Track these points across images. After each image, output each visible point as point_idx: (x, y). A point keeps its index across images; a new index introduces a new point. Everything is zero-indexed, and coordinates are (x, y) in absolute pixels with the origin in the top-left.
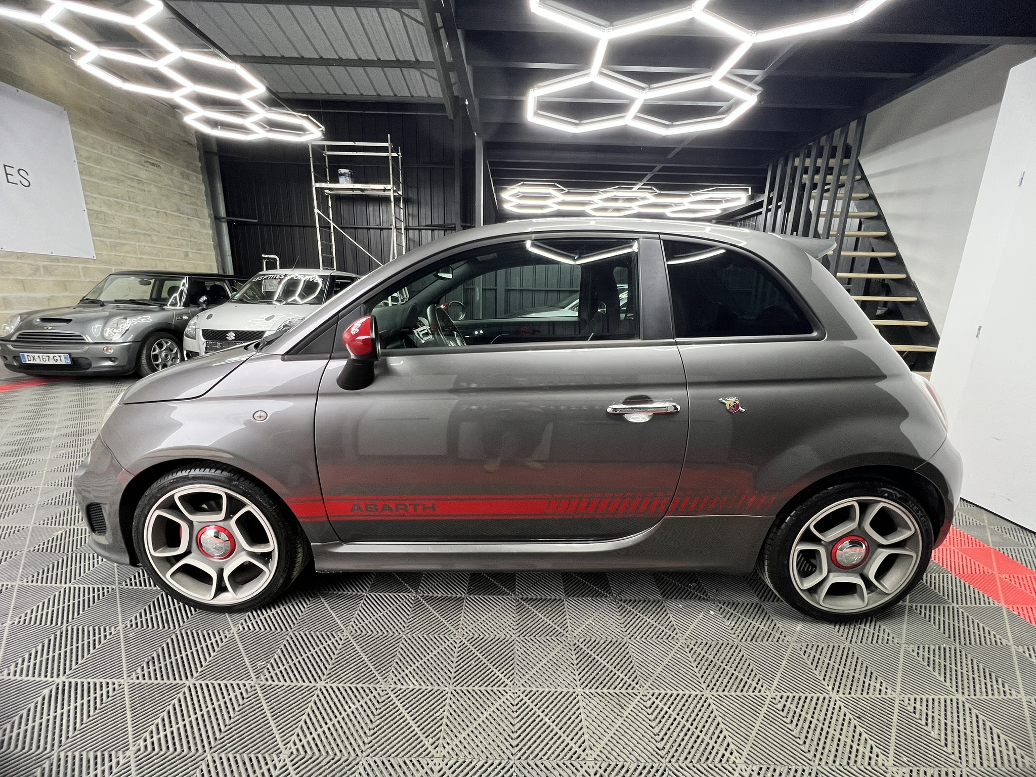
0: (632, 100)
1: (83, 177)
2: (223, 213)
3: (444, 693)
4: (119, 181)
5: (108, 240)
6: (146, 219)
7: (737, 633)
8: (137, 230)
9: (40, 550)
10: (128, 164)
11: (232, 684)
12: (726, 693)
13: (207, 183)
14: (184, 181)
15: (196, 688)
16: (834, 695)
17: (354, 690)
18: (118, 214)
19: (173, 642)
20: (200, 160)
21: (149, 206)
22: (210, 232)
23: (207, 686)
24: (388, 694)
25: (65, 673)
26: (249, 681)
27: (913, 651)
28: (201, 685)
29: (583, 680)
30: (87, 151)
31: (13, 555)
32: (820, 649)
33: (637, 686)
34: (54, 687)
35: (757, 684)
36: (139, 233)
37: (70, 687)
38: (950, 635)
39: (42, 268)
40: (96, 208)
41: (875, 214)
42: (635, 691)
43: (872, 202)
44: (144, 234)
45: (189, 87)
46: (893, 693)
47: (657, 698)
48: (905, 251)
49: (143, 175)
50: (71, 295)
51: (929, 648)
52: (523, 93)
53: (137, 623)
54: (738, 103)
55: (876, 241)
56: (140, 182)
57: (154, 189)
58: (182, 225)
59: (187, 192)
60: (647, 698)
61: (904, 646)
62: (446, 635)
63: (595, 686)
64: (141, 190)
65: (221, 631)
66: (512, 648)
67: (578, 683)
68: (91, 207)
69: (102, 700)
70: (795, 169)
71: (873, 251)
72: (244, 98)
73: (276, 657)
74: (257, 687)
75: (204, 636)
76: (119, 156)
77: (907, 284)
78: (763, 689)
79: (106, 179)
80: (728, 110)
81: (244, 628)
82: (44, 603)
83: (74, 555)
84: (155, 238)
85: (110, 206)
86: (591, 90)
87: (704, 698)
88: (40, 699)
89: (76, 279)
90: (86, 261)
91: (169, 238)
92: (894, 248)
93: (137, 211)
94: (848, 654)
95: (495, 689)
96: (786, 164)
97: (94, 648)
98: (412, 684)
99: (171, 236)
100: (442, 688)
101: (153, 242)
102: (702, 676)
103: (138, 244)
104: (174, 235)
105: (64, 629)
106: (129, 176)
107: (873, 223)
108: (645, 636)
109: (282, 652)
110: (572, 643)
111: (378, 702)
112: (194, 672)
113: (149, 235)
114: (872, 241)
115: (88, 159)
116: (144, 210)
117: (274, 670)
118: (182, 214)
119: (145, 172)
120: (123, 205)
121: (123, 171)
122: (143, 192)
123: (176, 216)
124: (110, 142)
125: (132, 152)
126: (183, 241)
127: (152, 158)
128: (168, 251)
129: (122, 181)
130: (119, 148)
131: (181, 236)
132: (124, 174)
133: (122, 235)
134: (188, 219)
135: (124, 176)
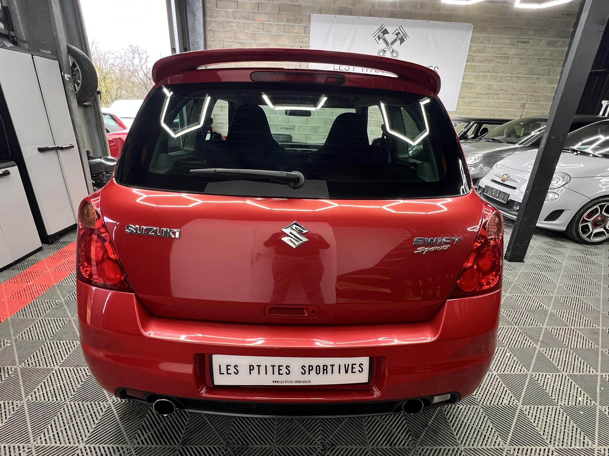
1: (468, 64)
5: (467, 100)
6: (500, 83)
8: (489, 92)
10: (502, 47)
14: (548, 48)
18: (481, 83)
20: (574, 26)
21: (506, 73)
30: (477, 46)
36: (490, 94)
40: (468, 81)
44: (494, 94)
49: (512, 52)
56: (507, 58)
57: (516, 61)
58: (529, 83)
64: (504, 64)
68: (464, 81)
76: (498, 44)
79: (482, 62)
84: (501, 96)
85: (477, 78)
91: (513, 94)
93: (495, 79)
99: (515, 93)
101: (499, 98)
103: (486, 101)
104: (519, 92)
106: (499, 56)
113: (497, 94)
115: (475, 52)
116: (501, 77)
118: (534, 75)
119: (514, 49)
120: (487, 76)
121: (496, 53)
122: (506, 65)
123: (527, 77)
124: (496, 36)
125: (509, 38)
126: (524, 96)
127: (525, 38)
128: (508, 104)
129: (493, 60)
130: (500, 38)
131: (525, 92)
132: (497, 55)
133: (478, 96)
134: (538, 78)
135: (496, 57)
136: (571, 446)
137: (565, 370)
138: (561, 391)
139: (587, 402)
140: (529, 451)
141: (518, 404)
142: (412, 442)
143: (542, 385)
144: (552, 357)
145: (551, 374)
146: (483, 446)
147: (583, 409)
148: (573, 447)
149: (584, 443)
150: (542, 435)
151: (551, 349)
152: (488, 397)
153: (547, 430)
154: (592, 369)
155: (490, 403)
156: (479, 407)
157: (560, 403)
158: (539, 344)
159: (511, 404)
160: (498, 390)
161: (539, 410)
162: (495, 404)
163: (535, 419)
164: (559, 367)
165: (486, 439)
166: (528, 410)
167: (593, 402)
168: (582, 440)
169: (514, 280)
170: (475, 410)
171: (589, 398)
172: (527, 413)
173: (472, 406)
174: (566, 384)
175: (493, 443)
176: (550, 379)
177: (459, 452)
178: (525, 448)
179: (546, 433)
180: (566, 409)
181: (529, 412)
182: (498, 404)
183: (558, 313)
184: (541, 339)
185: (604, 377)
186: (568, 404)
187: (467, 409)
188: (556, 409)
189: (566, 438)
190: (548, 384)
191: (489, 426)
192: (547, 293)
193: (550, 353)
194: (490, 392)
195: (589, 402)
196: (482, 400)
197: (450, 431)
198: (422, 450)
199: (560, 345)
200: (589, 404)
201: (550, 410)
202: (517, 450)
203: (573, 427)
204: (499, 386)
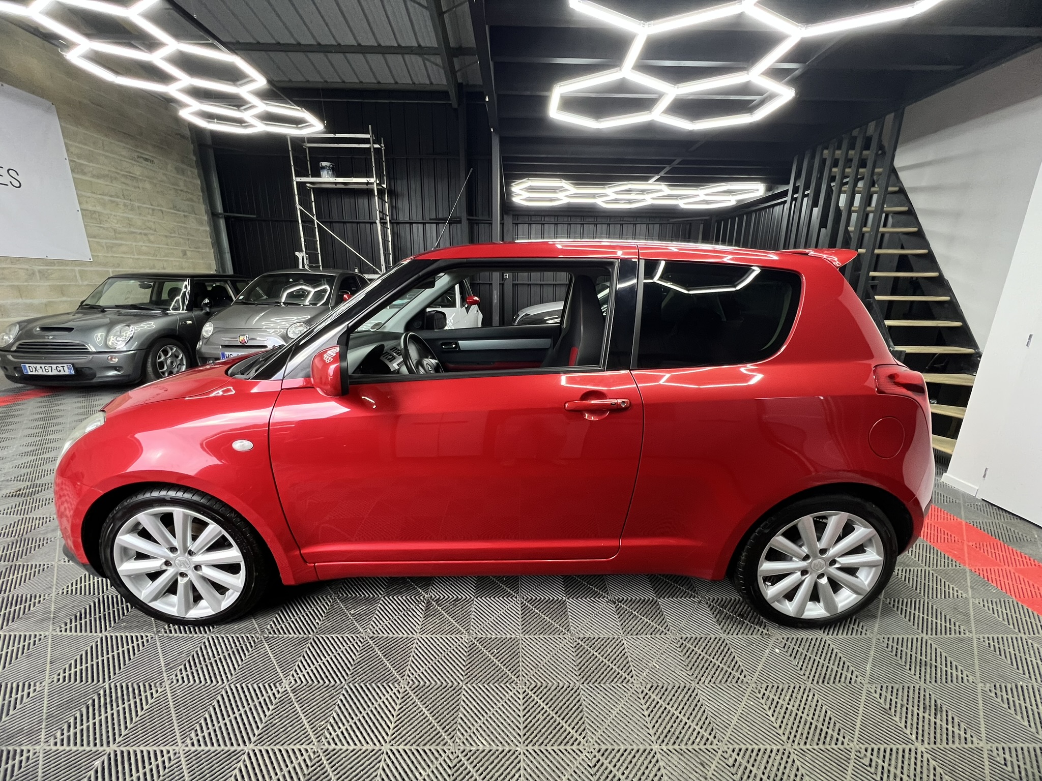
0: (661, 95)
1: (76, 176)
2: (220, 208)
3: (517, 753)
4: (113, 179)
5: (104, 241)
6: (141, 218)
7: (807, 674)
8: (133, 230)
9: (69, 592)
10: (121, 160)
11: (293, 750)
12: (808, 746)
13: (203, 178)
14: (179, 177)
15: (255, 754)
16: (918, 744)
17: (422, 752)
18: (113, 213)
19: (223, 699)
20: (195, 154)
22: (208, 229)
23: (267, 752)
24: (458, 757)
25: (115, 739)
26: (311, 746)
27: (990, 691)
28: (261, 751)
29: (658, 734)
30: (79, 148)
31: (42, 599)
32: (895, 691)
33: (715, 741)
34: (106, 758)
35: (839, 734)
36: (136, 233)
37: (123, 757)
38: (1024, 671)
39: (37, 274)
40: (90, 208)
41: (905, 209)
42: (715, 747)
43: (902, 197)
44: (141, 233)
45: (185, 80)
46: (979, 741)
47: (738, 754)
48: (938, 249)
50: (69, 299)
51: (1006, 687)
52: (549, 88)
53: (183, 678)
54: (771, 97)
55: (906, 236)
56: (133, 178)
57: (148, 186)
58: (178, 222)
59: (182, 188)
60: (728, 755)
61: (980, 685)
62: (507, 684)
63: (672, 741)
64: (135, 187)
65: (272, 684)
66: (578, 698)
67: (654, 739)
68: (85, 206)
69: (158, 772)
70: (823, 161)
71: (902, 248)
72: (243, 91)
73: (335, 715)
74: (320, 752)
75: (255, 690)
76: (112, 152)
77: (941, 284)
78: (846, 741)
79: (98, 177)
80: (762, 103)
81: (295, 680)
82: (82, 655)
83: (105, 597)
84: (152, 238)
85: (104, 205)
86: (622, 86)
87: (786, 753)
88: (92, 773)
89: (72, 283)
90: (82, 263)
91: (166, 236)
92: (926, 245)
93: (132, 210)
94: (924, 695)
95: (568, 748)
96: (813, 157)
97: (142, 709)
98: (483, 745)
100: (513, 748)
101: (150, 241)
102: (780, 727)
103: (134, 244)
105: (107, 687)
106: (122, 173)
107: (903, 218)
108: (713, 680)
109: (340, 708)
110: (640, 691)
111: (449, 766)
112: (251, 735)
114: (902, 237)
115: (79, 157)
117: (335, 731)
118: (179, 211)
119: (139, 168)
120: (117, 203)
121: (116, 168)
122: (137, 190)
123: (172, 213)
124: (102, 138)
125: (124, 147)
126: (180, 239)
127: (147, 154)
128: (166, 251)
130: (111, 143)
131: (179, 234)
132: (118, 171)
133: (118, 235)
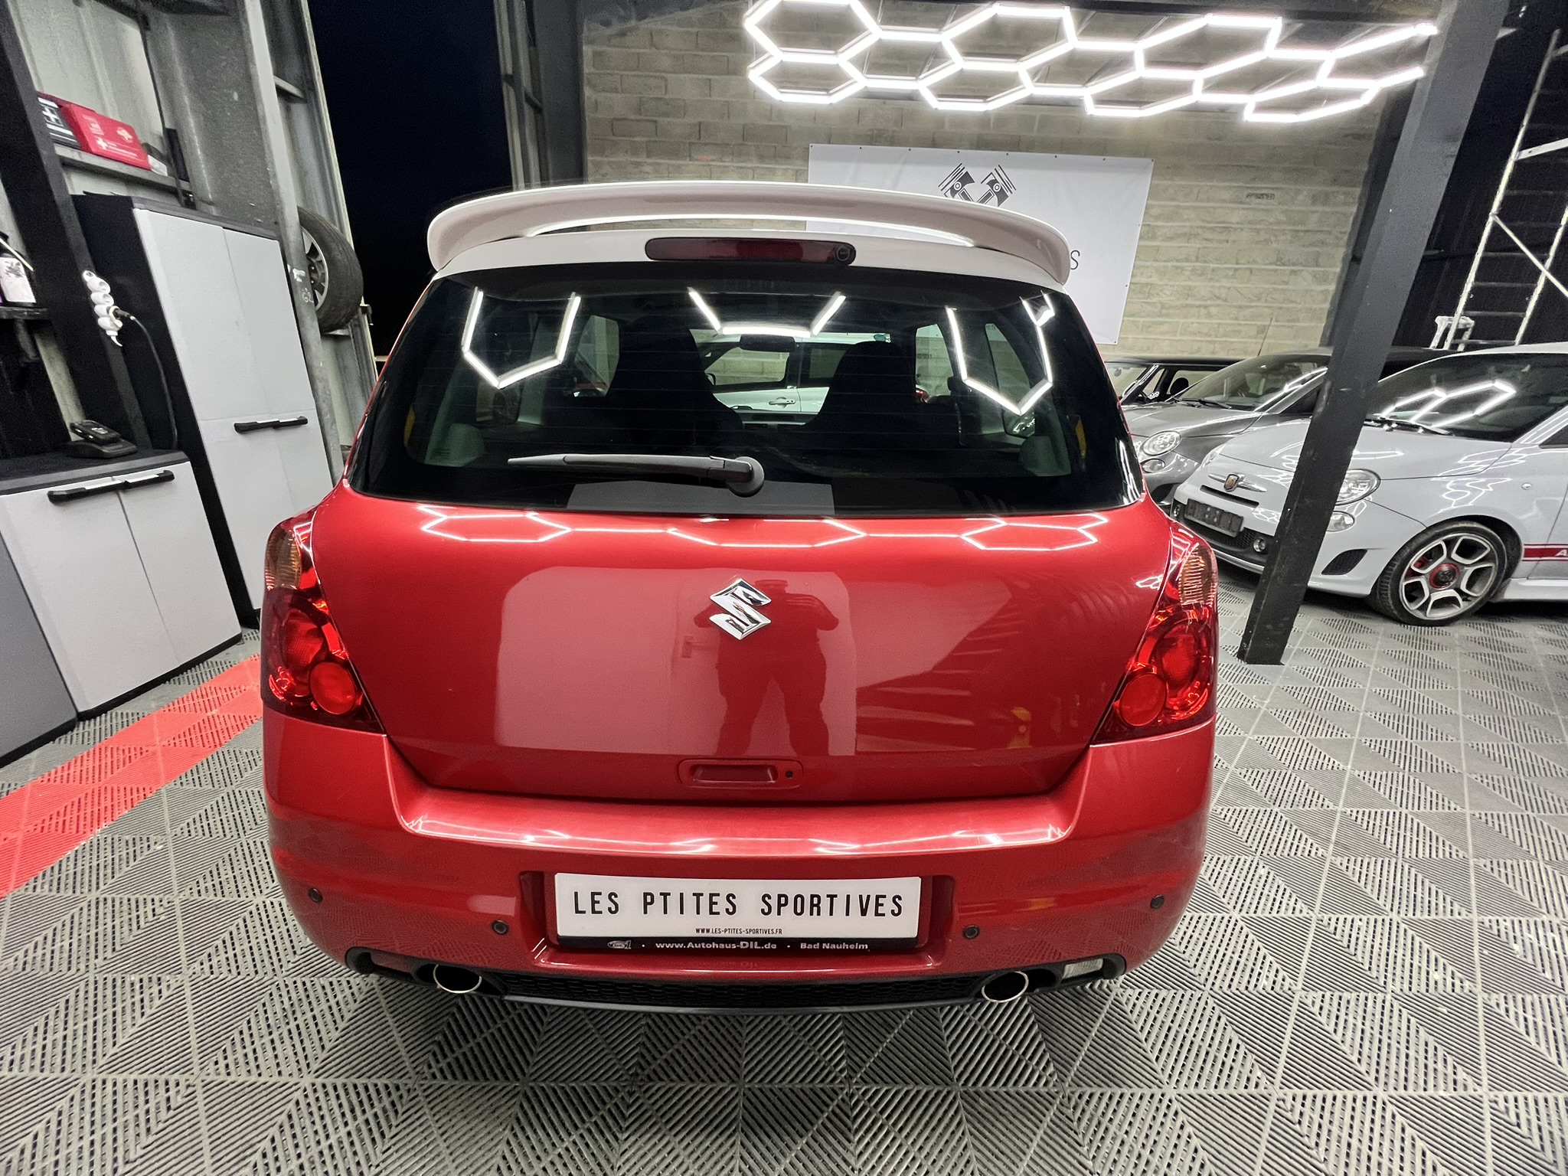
1: (1143, 243)
4: (1191, 237)
6: (1211, 284)
8: (1190, 301)
10: (1215, 208)
14: (1314, 209)
18: (1171, 283)
21: (1225, 263)
30: (1162, 206)
36: (1191, 306)
40: (1144, 280)
44: (1199, 306)
49: (1235, 218)
56: (1226, 229)
57: (1245, 235)
58: (1276, 283)
59: (1311, 225)
64: (1220, 242)
68: (1135, 280)
76: (1208, 200)
79: (1171, 239)
84: (1213, 310)
85: (1162, 273)
91: (1240, 307)
93: (1202, 274)
99: (1244, 303)
101: (1209, 316)
103: (1183, 321)
104: (1251, 301)
106: (1209, 225)
113: (1206, 307)
115: (1157, 218)
116: (1214, 271)
118: (1284, 265)
119: (1241, 212)
120: (1183, 269)
121: (1203, 221)
122: (1224, 245)
123: (1269, 270)
124: (1202, 184)
125: (1230, 187)
126: (1266, 310)
127: (1263, 187)
128: (1229, 328)
129: (1196, 235)
130: (1211, 187)
131: (1266, 301)
132: (1203, 224)
133: (1164, 311)
134: (1293, 272)
135: (1202, 227)
136: (1425, 1090)
137: (1395, 908)
138: (1391, 958)
139: (1453, 985)
140: (1329, 1100)
141: (1294, 988)
142: (1055, 1077)
143: (1345, 944)
144: (1363, 878)
145: (1365, 919)
146: (1222, 1090)
147: (1444, 1000)
148: (1431, 1091)
149: (1455, 1082)
150: (1356, 1062)
151: (1360, 859)
152: (1223, 970)
153: (1365, 1051)
154: (1456, 907)
155: (1230, 986)
156: (1206, 995)
157: (1390, 986)
158: (1331, 847)
159: (1277, 988)
160: (1245, 955)
161: (1343, 1003)
162: (1242, 988)
163: (1336, 1024)
164: (1381, 902)
165: (1226, 1071)
166: (1318, 1003)
167: (1467, 984)
168: (1451, 1077)
169: (1263, 704)
170: (1195, 1000)
171: (1458, 974)
172: (1316, 1010)
173: (1189, 992)
174: (1401, 941)
175: (1244, 1082)
176: (1364, 929)
177: (1166, 1102)
178: (1320, 1094)
179: (1364, 1059)
180: (1407, 1001)
181: (1321, 1008)
182: (1247, 988)
183: (1367, 777)
184: (1333, 837)
185: (1487, 924)
186: (1410, 989)
187: (1178, 998)
188: (1384, 1002)
189: (1412, 1070)
190: (1361, 942)
191: (1230, 1041)
192: (1340, 733)
193: (1358, 869)
194: (1227, 959)
195: (1457, 983)
196: (1211, 980)
197: (1141, 1051)
198: (1080, 1097)
199: (1376, 849)
200: (1457, 989)
201: (1370, 1003)
202: (1299, 1100)
203: (1426, 1044)
204: (1248, 945)
